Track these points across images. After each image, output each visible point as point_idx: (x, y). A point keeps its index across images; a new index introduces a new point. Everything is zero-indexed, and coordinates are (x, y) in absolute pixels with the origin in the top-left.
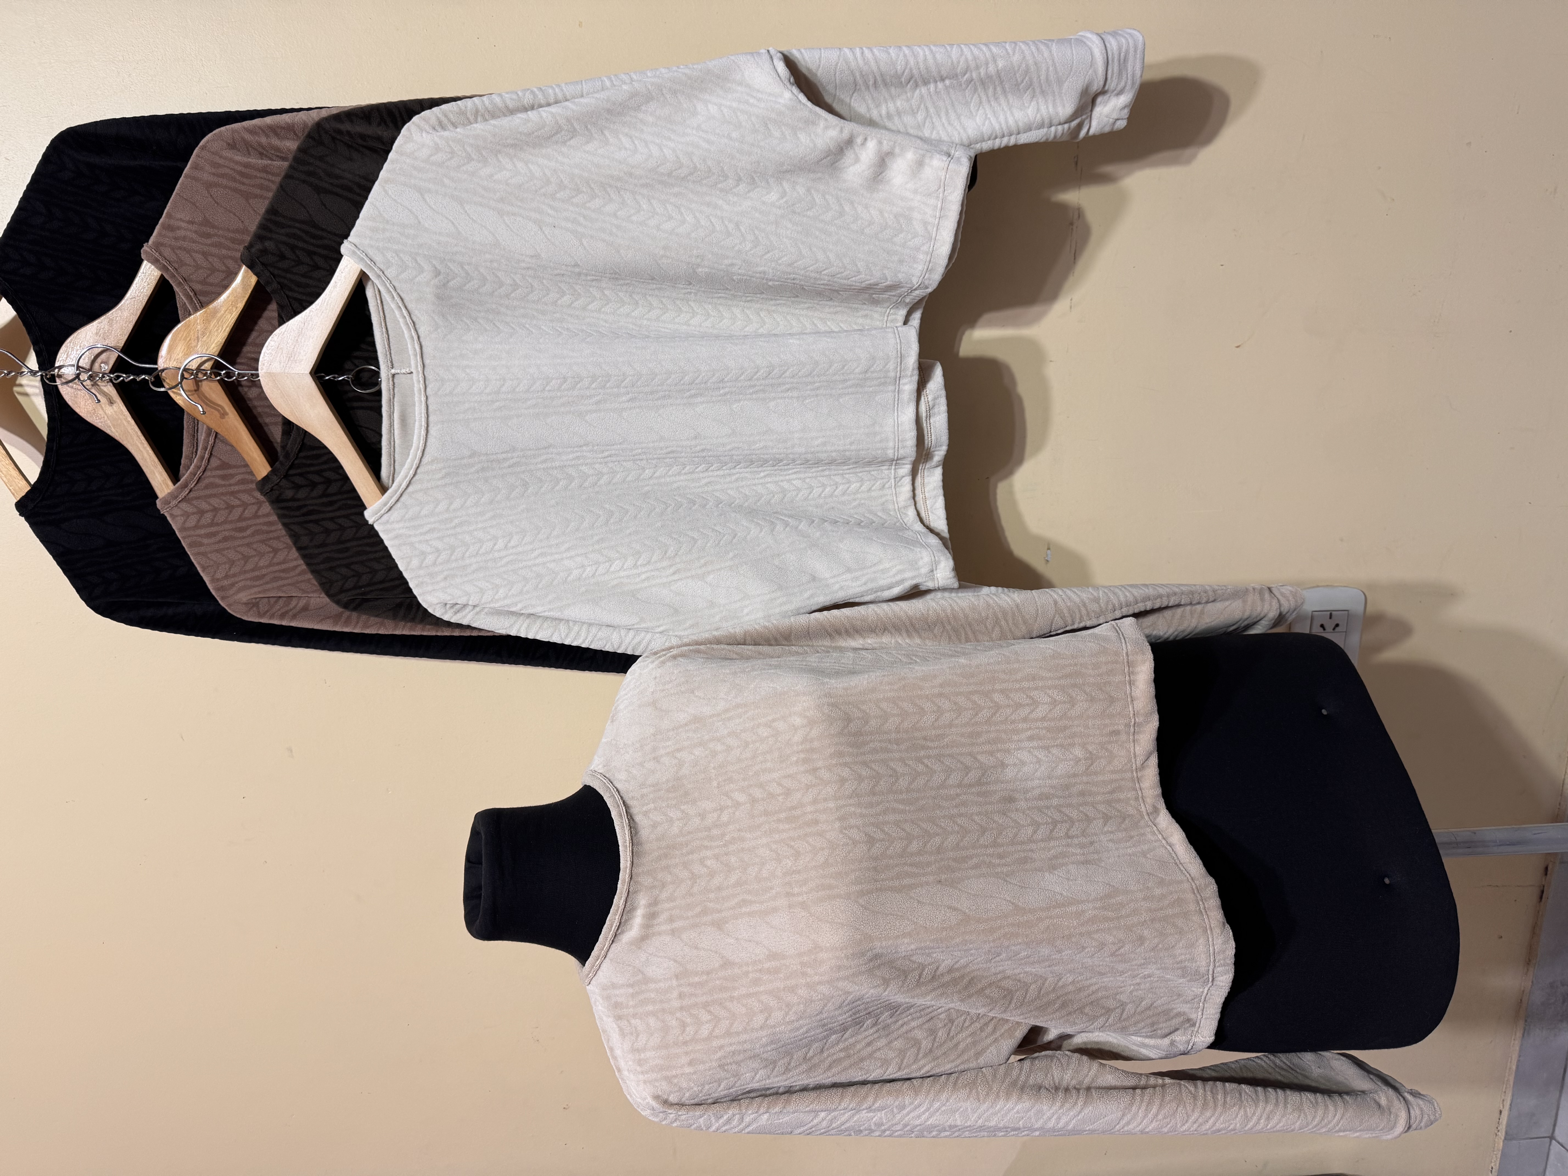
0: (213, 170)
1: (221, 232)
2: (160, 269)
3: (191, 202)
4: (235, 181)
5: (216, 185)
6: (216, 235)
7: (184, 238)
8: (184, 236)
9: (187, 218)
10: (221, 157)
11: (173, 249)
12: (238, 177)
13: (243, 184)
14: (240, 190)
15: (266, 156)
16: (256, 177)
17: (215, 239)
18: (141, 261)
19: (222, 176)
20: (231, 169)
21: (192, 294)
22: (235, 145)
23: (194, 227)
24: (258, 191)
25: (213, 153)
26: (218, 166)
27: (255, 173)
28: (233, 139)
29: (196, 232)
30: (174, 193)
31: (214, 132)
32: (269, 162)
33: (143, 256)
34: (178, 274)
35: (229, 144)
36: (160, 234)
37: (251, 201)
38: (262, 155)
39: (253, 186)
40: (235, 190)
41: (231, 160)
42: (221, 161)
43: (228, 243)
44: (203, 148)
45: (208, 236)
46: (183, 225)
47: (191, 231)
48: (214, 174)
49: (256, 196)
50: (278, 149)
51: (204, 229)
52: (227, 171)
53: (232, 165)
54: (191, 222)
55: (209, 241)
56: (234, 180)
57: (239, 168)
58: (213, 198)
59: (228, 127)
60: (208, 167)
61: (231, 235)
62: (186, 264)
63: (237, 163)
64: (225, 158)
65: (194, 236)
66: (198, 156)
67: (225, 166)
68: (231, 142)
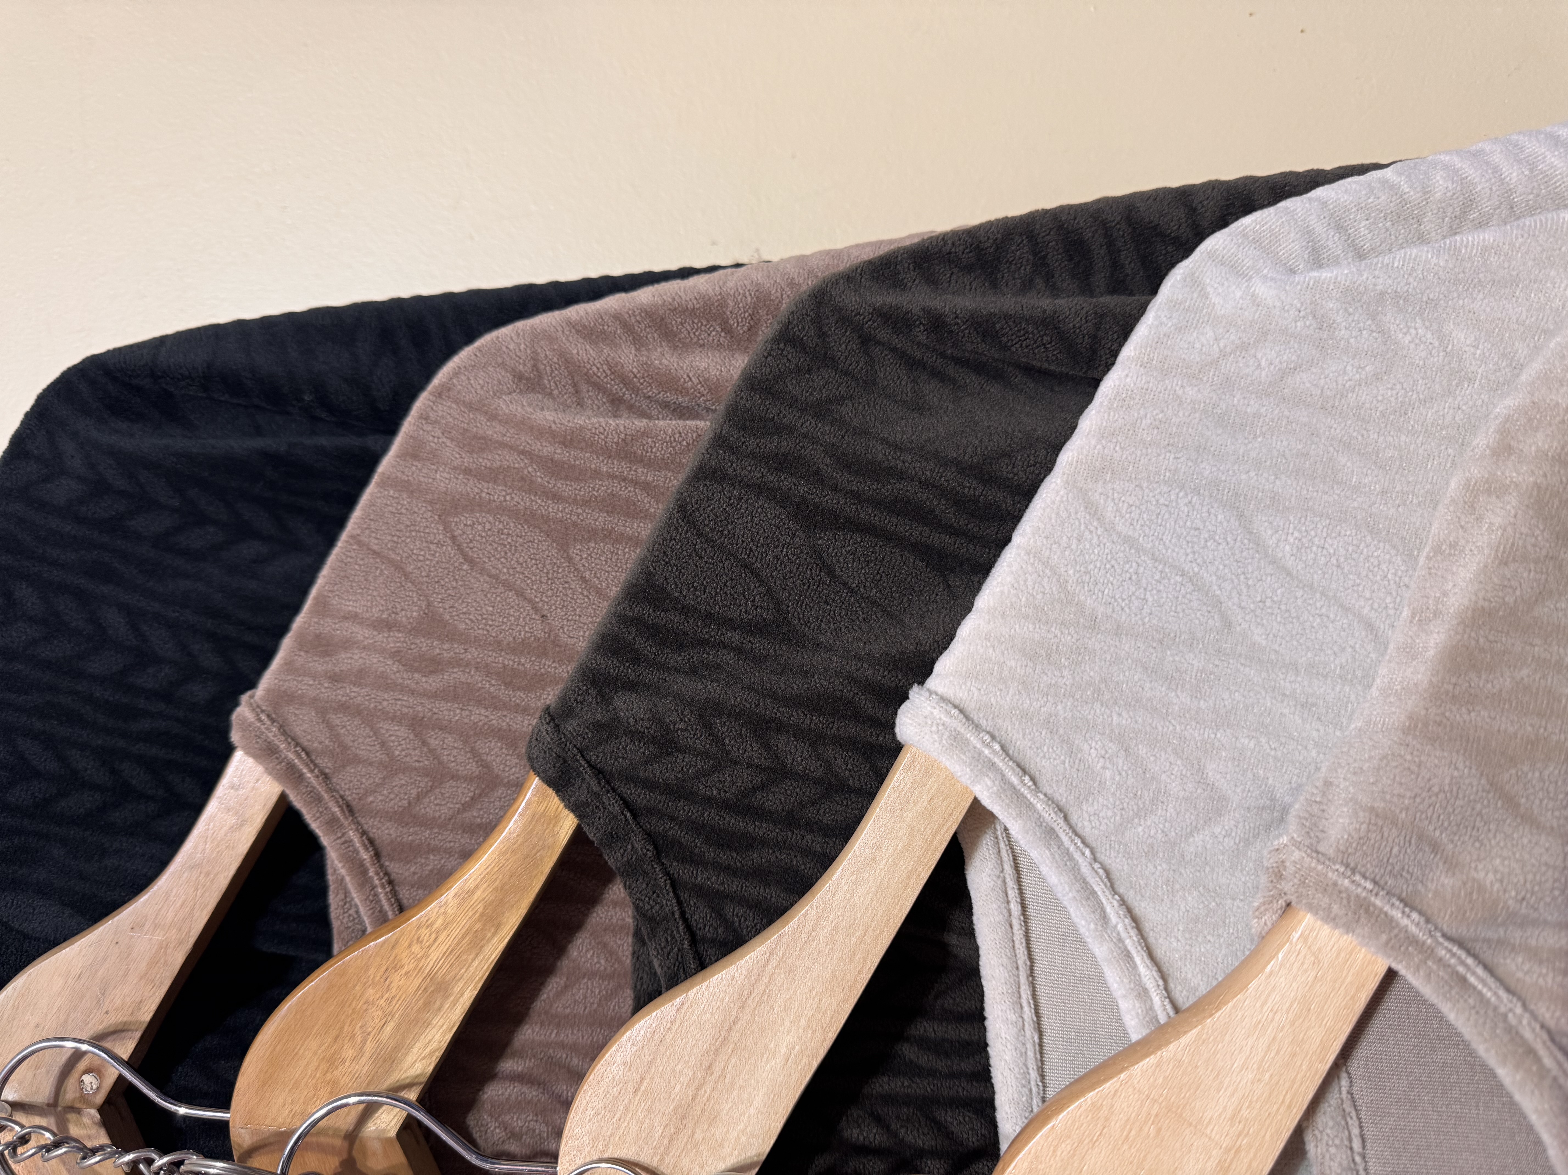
0: (468, 461)
1: (473, 653)
2: (278, 777)
3: (391, 562)
4: (529, 491)
5: (473, 505)
6: (456, 662)
7: (359, 676)
8: (361, 671)
9: (375, 613)
10: (493, 417)
11: (323, 710)
12: (540, 478)
13: (556, 497)
14: (546, 519)
15: (631, 408)
16: (597, 474)
17: (456, 675)
18: (225, 752)
19: (493, 475)
20: (523, 452)
21: (366, 856)
22: (540, 377)
23: (394, 640)
24: (599, 519)
25: (470, 407)
26: (483, 444)
27: (596, 462)
28: (535, 360)
29: (396, 655)
30: (344, 536)
31: (478, 343)
32: (641, 424)
33: (235, 736)
34: (331, 790)
35: (519, 377)
36: (289, 666)
37: (574, 551)
38: (616, 404)
39: (586, 503)
40: (529, 518)
41: (523, 425)
42: (493, 431)
43: (492, 686)
44: (439, 394)
45: (433, 665)
46: (362, 633)
47: (383, 651)
48: (467, 471)
49: (592, 534)
50: (668, 382)
51: (423, 644)
52: (511, 459)
53: (525, 440)
54: (386, 625)
55: (433, 683)
56: (529, 486)
57: (547, 449)
58: (460, 548)
59: (520, 325)
60: (451, 452)
61: (507, 660)
62: (356, 760)
63: (541, 432)
64: (507, 421)
65: (391, 667)
66: (424, 417)
67: (503, 445)
68: (525, 369)
